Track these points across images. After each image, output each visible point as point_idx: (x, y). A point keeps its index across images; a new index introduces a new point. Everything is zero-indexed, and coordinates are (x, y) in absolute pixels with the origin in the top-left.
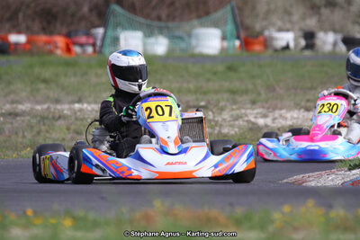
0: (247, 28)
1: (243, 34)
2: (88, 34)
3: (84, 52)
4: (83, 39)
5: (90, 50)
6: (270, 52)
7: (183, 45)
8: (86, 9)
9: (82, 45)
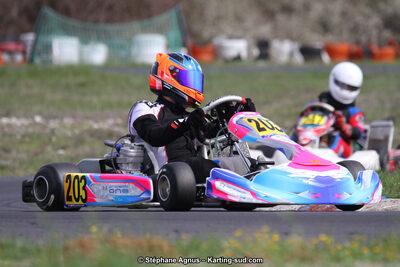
0: (195, 35)
1: (190, 42)
2: (17, 40)
3: (13, 60)
4: (11, 46)
5: (19, 58)
6: (219, 63)
7: (123, 53)
8: (14, 12)
9: (10, 53)
